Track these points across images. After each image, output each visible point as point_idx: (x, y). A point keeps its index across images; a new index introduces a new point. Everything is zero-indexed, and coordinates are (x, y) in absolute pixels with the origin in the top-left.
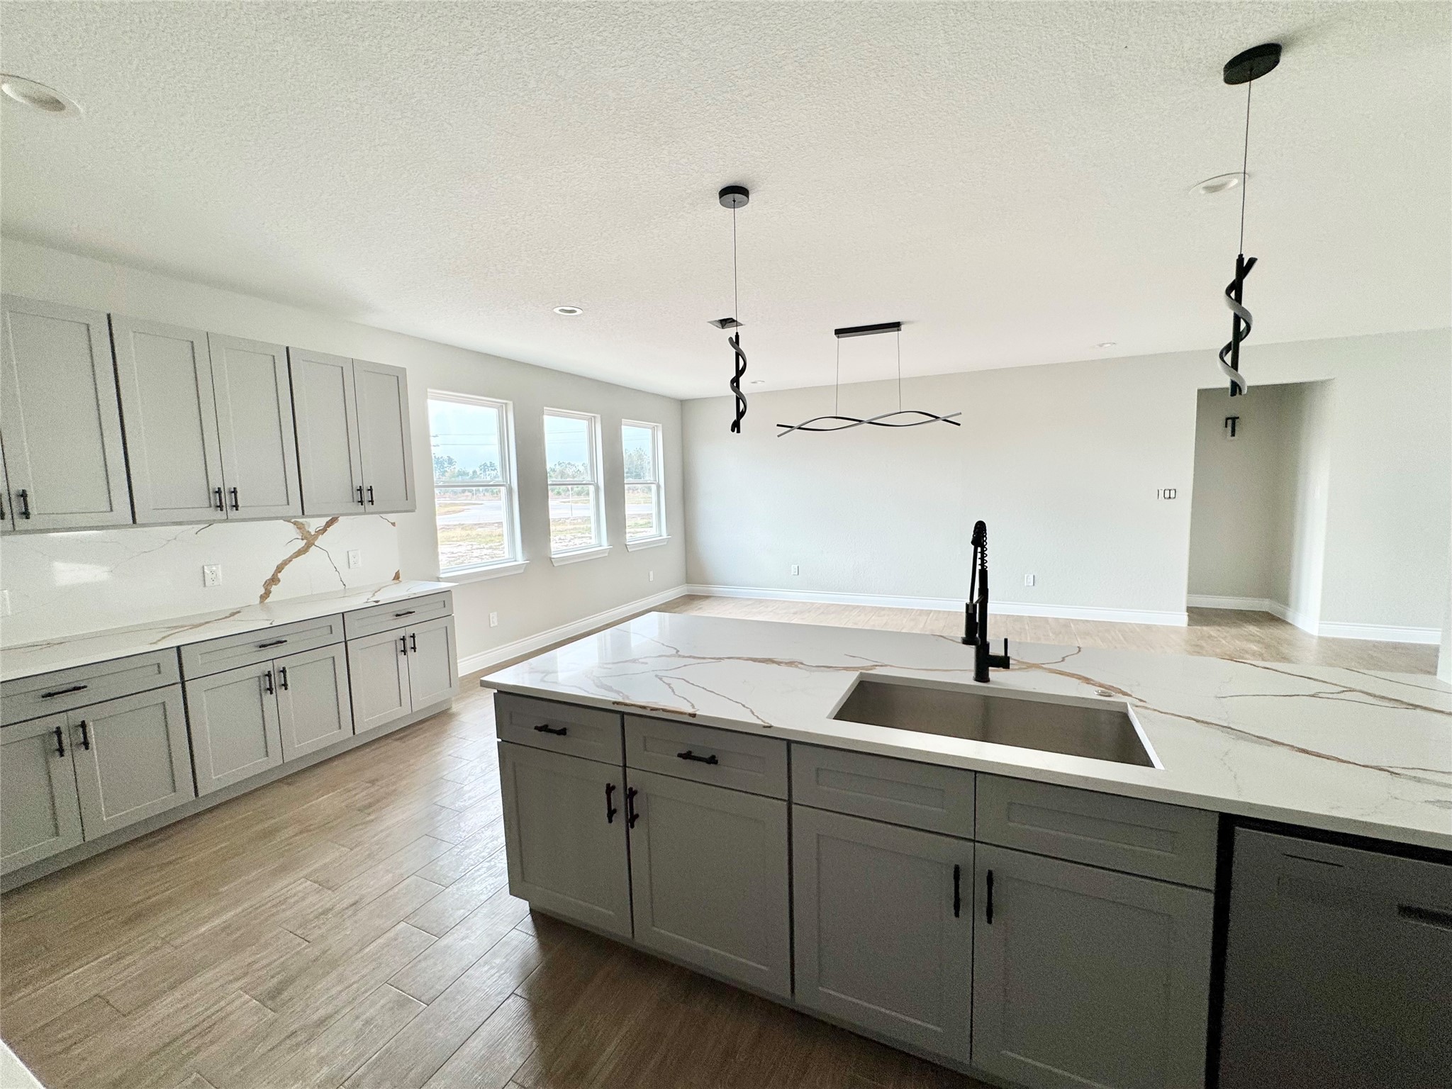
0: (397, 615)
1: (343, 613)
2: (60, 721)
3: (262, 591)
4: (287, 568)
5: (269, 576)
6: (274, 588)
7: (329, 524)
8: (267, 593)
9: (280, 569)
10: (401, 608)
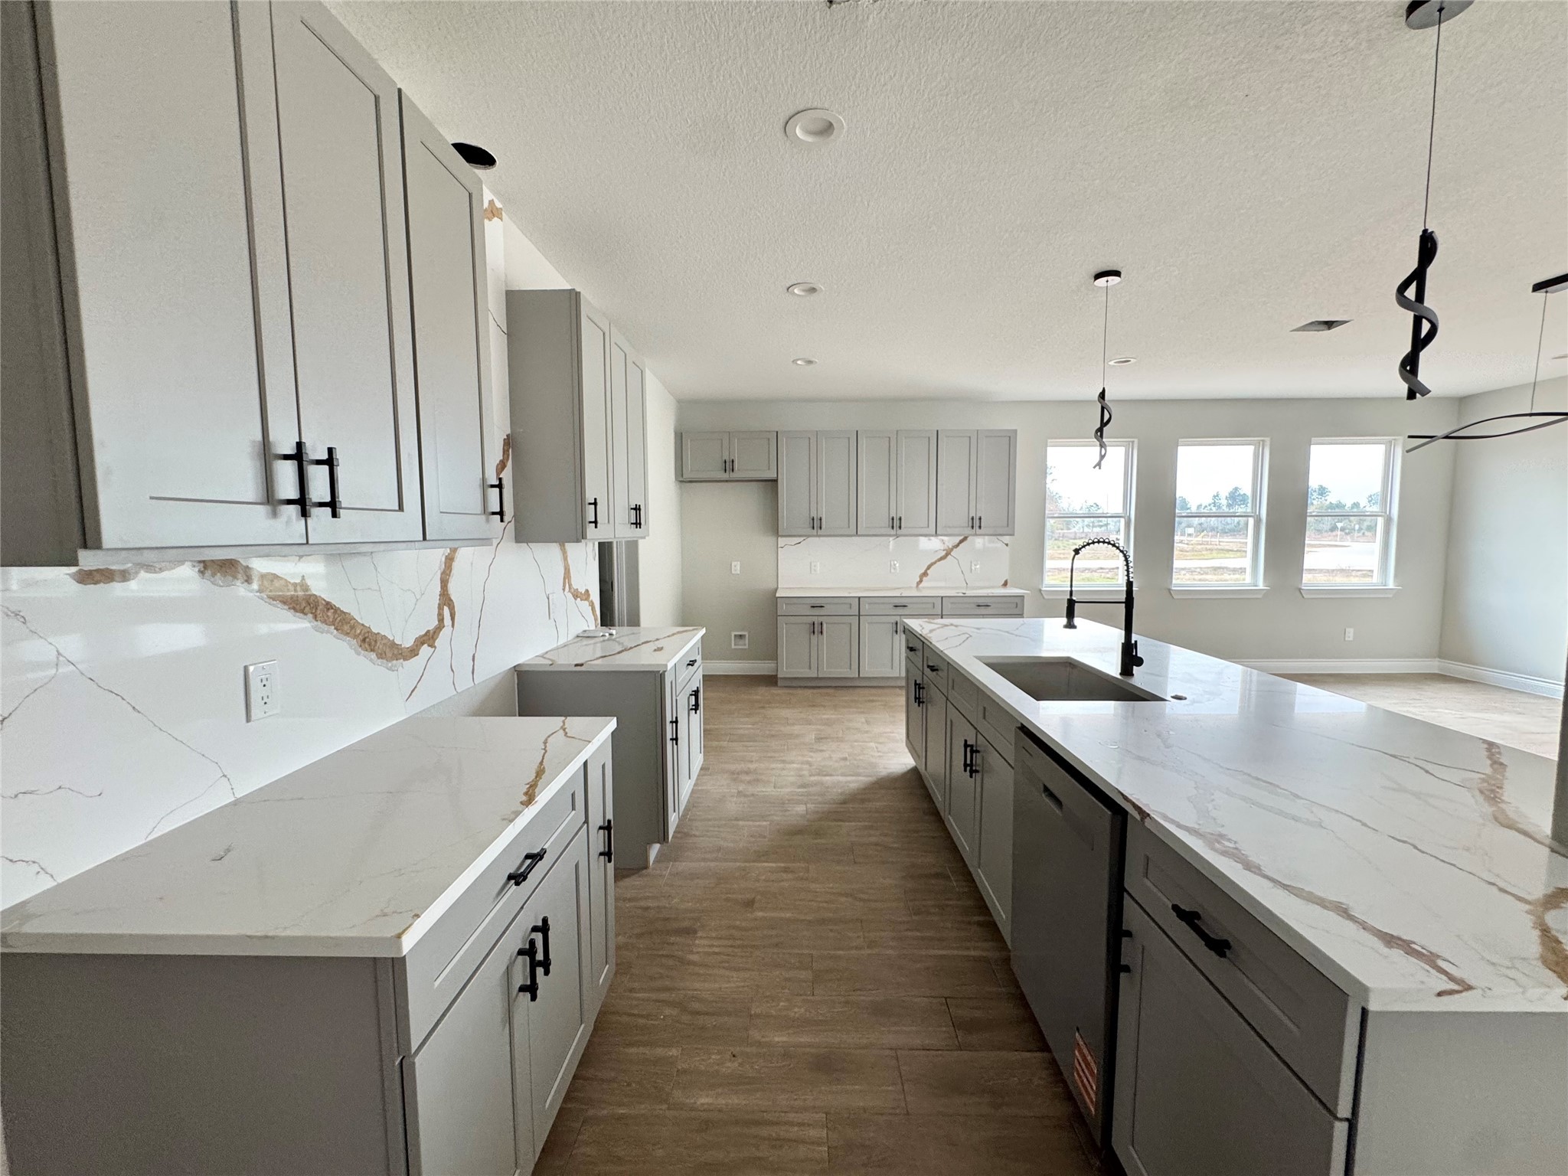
0: (979, 606)
1: (942, 597)
2: (815, 619)
3: (918, 579)
4: (933, 567)
5: (923, 571)
6: (924, 579)
7: (961, 542)
8: (921, 581)
9: (929, 567)
10: (981, 601)
